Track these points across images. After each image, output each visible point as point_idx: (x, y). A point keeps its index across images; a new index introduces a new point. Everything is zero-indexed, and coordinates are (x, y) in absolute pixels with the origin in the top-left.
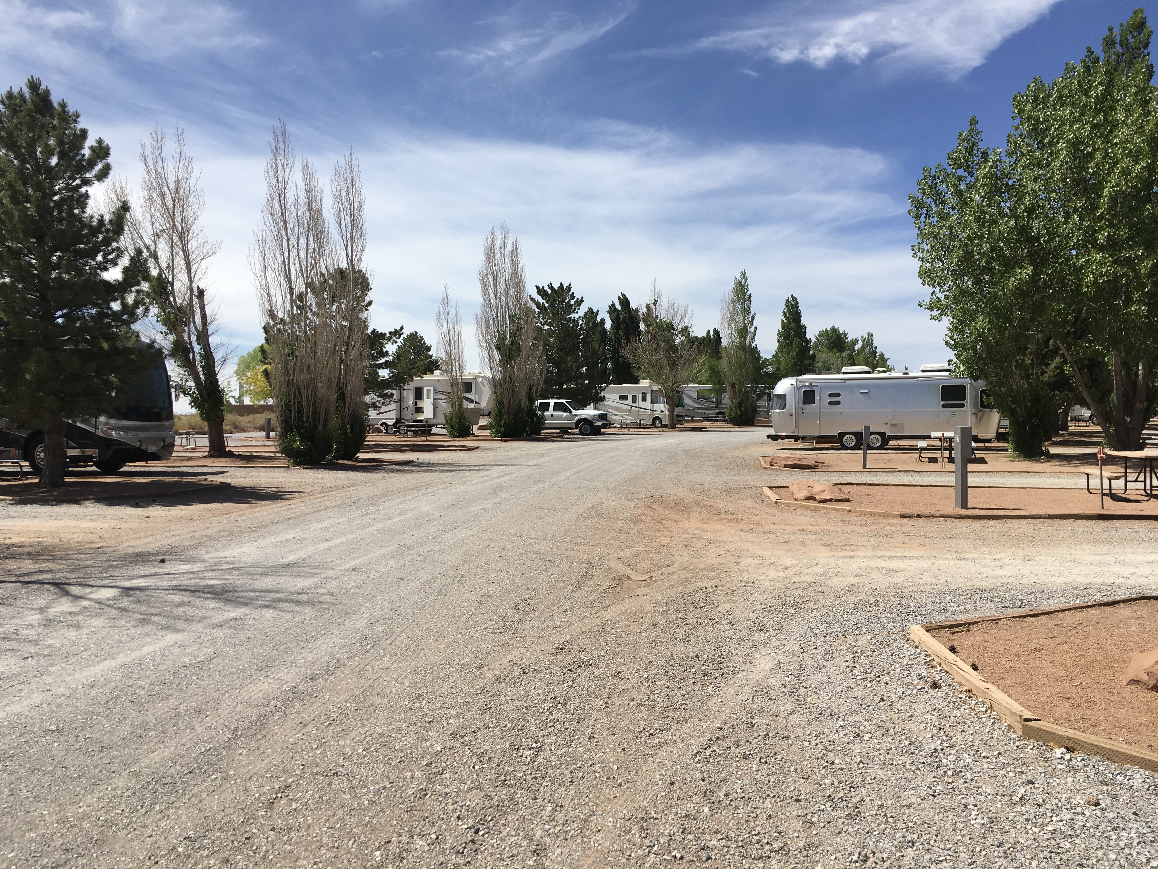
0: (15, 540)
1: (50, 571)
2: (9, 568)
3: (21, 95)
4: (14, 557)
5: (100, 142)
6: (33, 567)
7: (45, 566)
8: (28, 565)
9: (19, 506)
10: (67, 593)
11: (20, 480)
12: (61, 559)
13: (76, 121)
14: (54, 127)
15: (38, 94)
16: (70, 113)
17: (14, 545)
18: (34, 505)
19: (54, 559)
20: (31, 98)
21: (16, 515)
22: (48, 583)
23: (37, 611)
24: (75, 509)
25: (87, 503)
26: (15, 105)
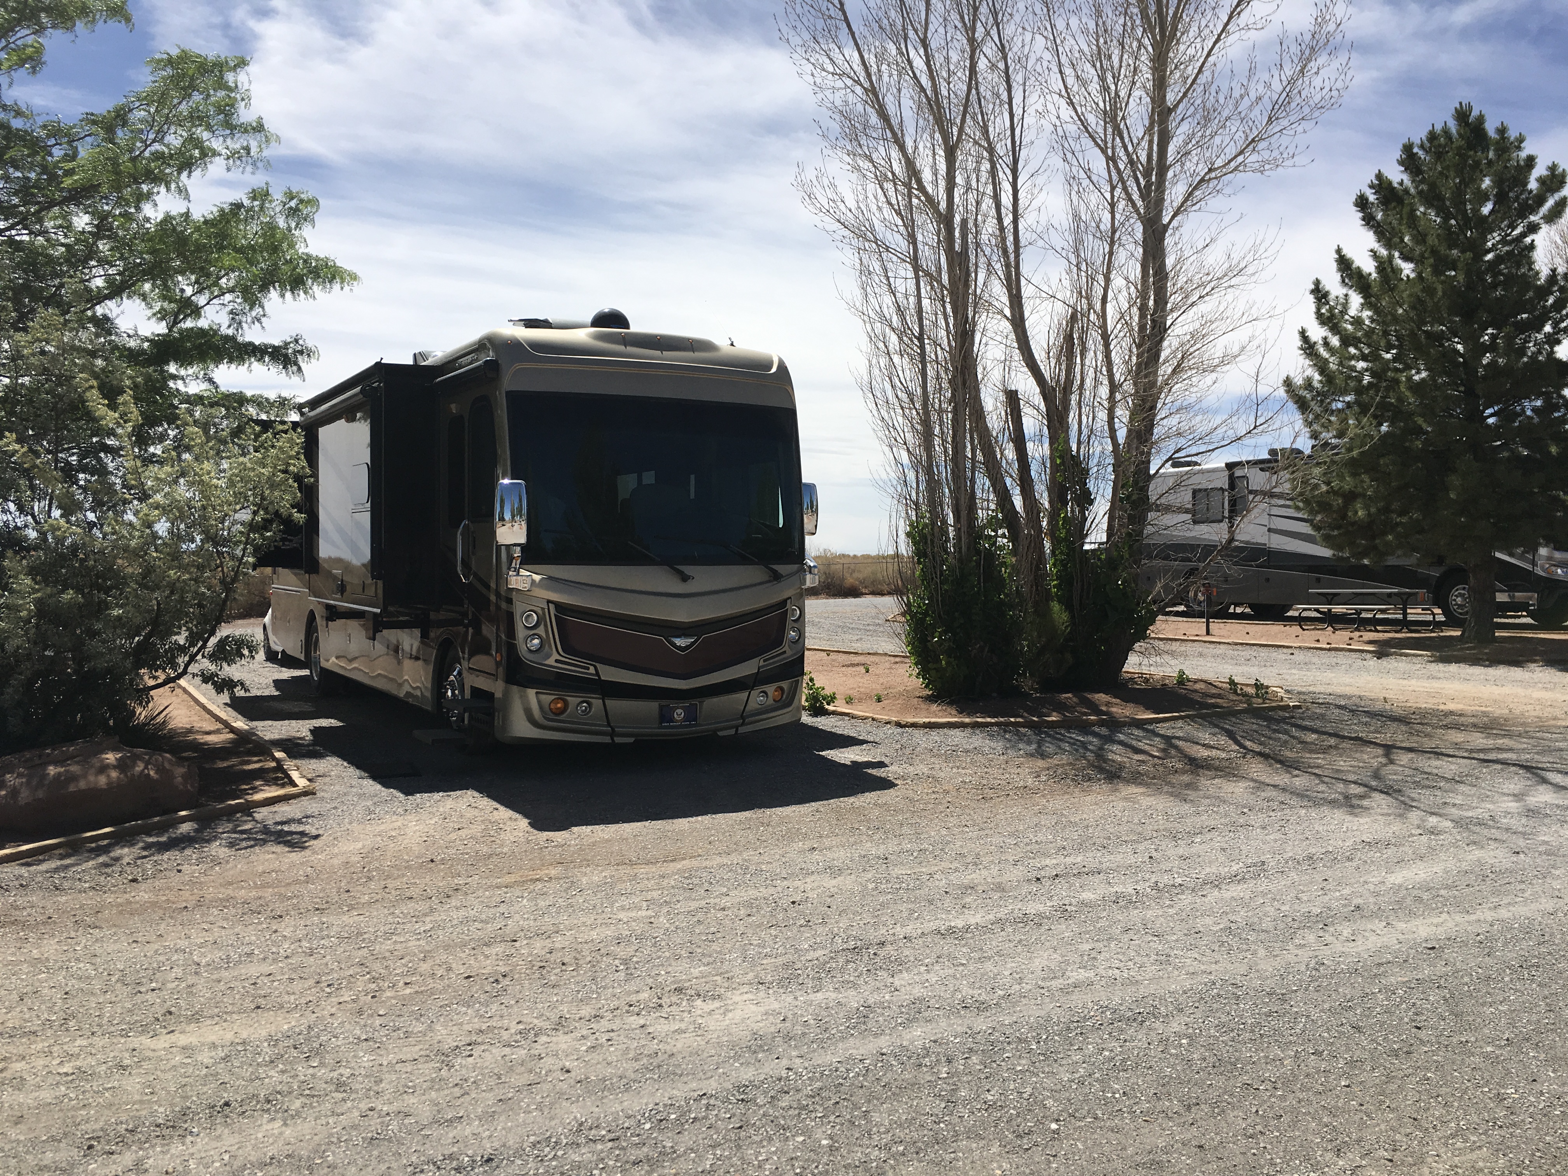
0: (1451, 706)
1: (1511, 750)
2: (1455, 740)
3: (1446, 132)
4: (1457, 727)
5: (1553, 168)
6: (1485, 741)
7: (1500, 742)
8: (1479, 740)
9: (1441, 665)
10: (1545, 781)
11: (1432, 631)
12: (1520, 735)
13: (1519, 148)
14: (1490, 163)
15: (1467, 124)
16: (1512, 139)
17: (1452, 713)
18: (1462, 665)
19: (1509, 735)
20: (1458, 132)
21: (1441, 675)
22: (1514, 765)
23: (1511, 798)
24: (1516, 673)
25: (1532, 666)
26: (1440, 145)
